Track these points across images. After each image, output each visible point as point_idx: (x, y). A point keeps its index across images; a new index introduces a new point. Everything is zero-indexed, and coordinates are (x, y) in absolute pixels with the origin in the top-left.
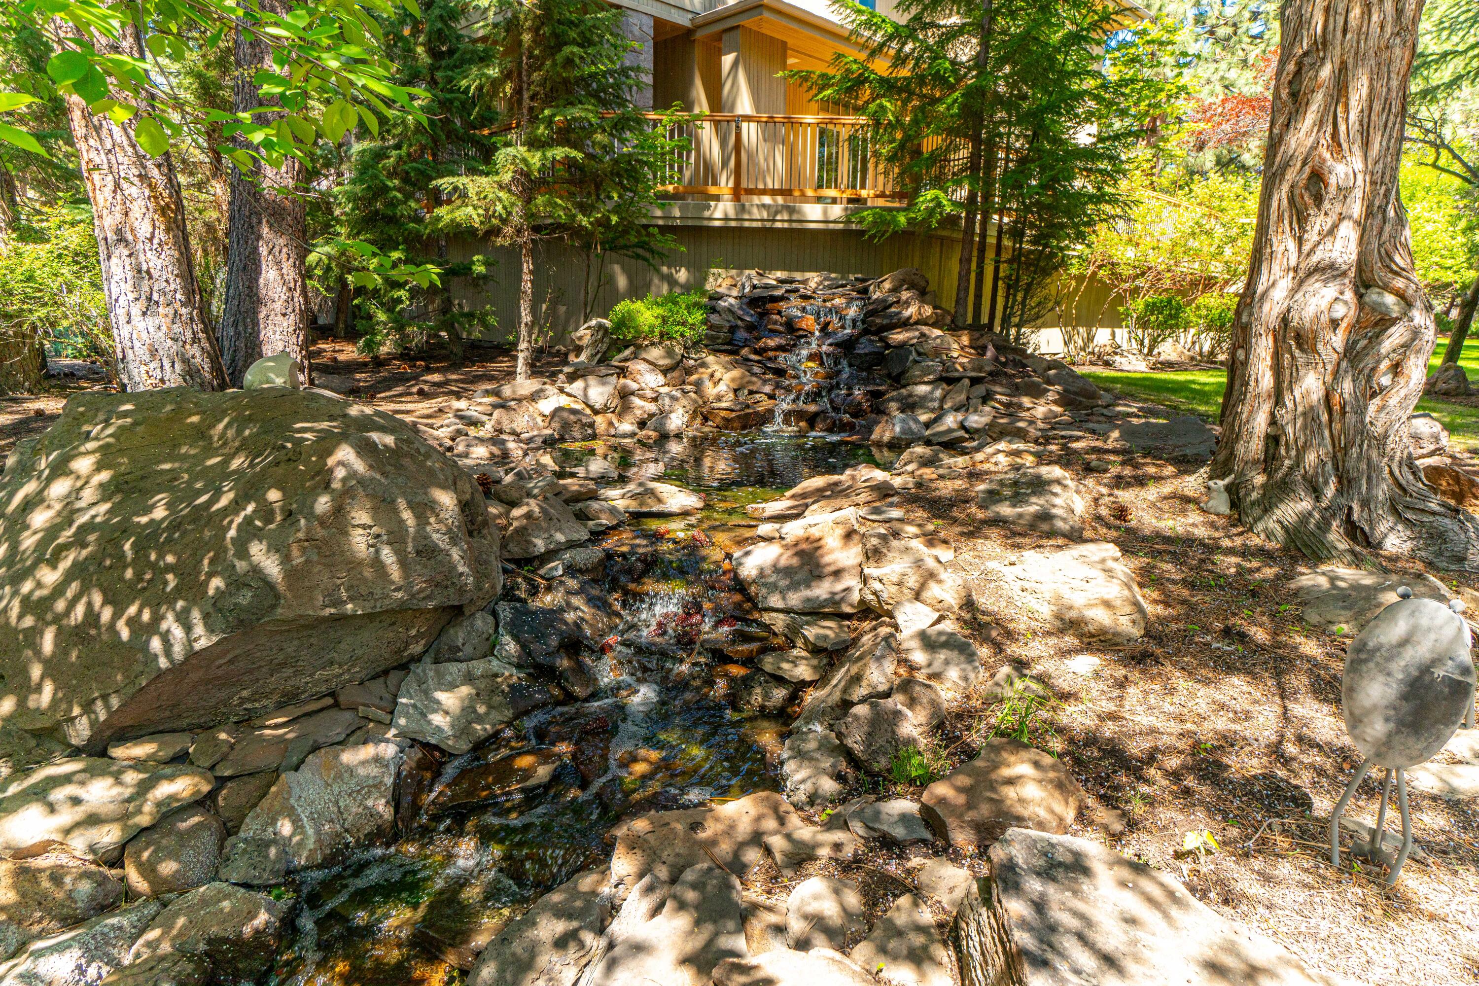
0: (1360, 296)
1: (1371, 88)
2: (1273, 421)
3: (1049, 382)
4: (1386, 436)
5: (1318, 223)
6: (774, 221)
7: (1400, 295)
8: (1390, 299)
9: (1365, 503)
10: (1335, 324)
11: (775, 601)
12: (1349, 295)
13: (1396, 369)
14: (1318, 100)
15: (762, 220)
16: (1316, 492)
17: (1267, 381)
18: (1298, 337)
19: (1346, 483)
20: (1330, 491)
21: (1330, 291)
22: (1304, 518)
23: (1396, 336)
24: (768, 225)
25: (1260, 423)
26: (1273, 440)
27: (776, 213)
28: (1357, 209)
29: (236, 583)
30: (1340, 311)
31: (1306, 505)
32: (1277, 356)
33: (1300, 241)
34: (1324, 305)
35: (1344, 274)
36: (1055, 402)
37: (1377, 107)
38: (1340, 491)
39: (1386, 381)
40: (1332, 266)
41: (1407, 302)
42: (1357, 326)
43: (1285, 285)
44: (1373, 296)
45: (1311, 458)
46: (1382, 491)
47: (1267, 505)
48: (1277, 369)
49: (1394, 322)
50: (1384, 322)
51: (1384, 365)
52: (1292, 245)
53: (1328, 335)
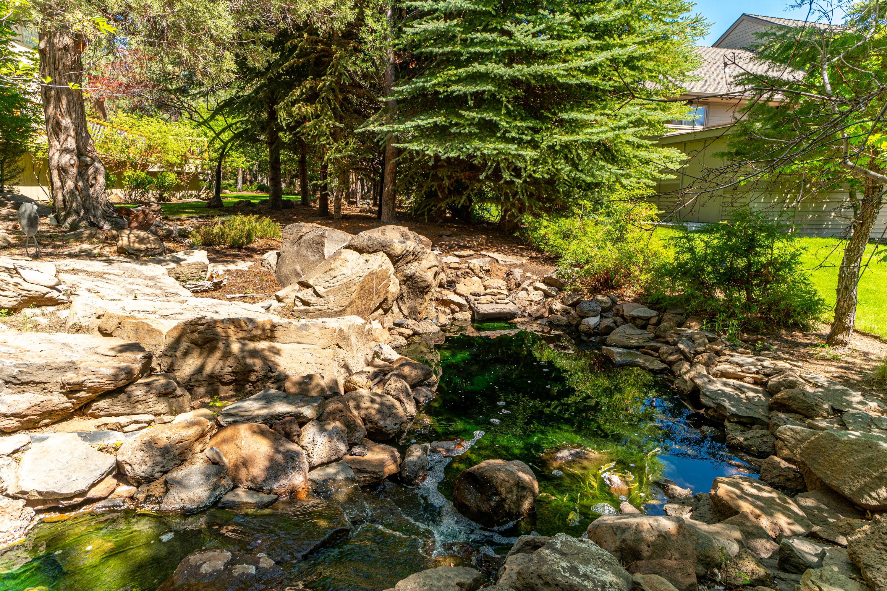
0: (79, 158)
1: (68, 100)
3: (9, 200)
4: (97, 197)
5: (62, 137)
7: (91, 157)
8: (88, 159)
9: (94, 216)
10: (72, 166)
12: (75, 158)
13: (95, 178)
14: (52, 100)
16: (78, 214)
17: (58, 183)
18: (63, 169)
19: (87, 211)
20: (82, 213)
21: (68, 156)
22: (74, 220)
23: (91, 170)
25: (59, 196)
26: (64, 201)
28: (72, 133)
30: (72, 162)
31: (75, 217)
32: (59, 176)
33: (59, 142)
34: (67, 160)
35: (72, 151)
36: (12, 208)
37: (71, 105)
38: (85, 213)
39: (93, 182)
40: (68, 149)
41: (93, 160)
42: (79, 166)
43: (57, 155)
44: (83, 158)
45: (74, 205)
46: (99, 213)
47: (65, 219)
48: (60, 179)
49: (90, 165)
50: (87, 166)
51: (91, 178)
52: (56, 142)
53: (71, 169)
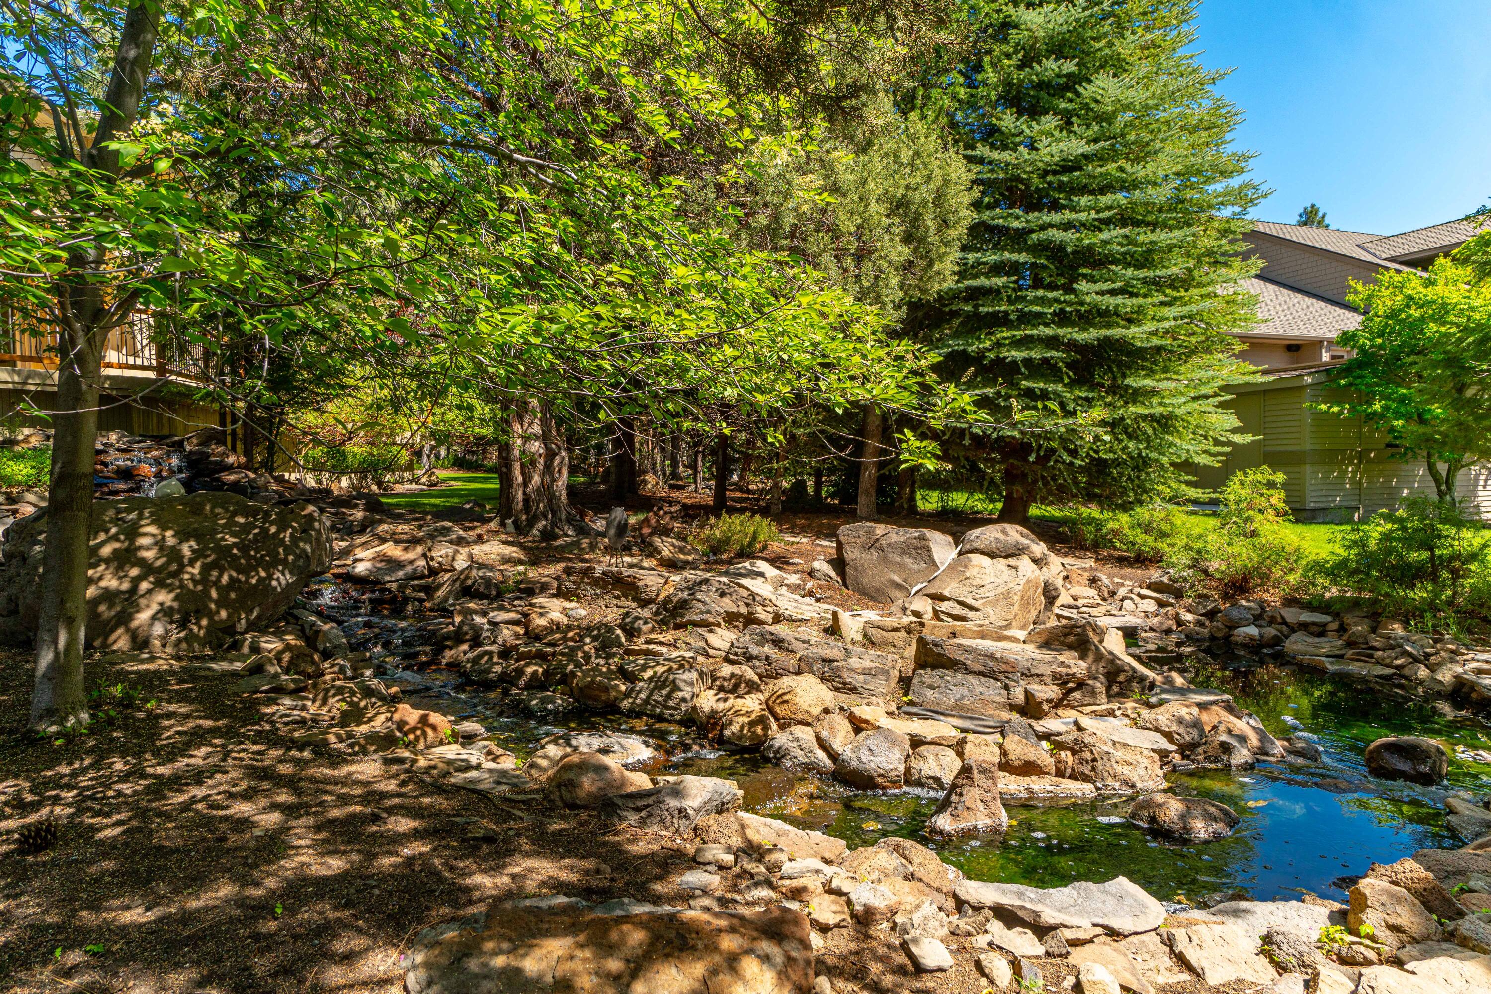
0: (545, 446)
2: (525, 493)
4: (560, 495)
5: (527, 419)
6: (25, 383)
7: (558, 445)
8: (555, 446)
9: (561, 521)
10: (539, 456)
11: (388, 578)
12: (541, 445)
15: (13, 383)
16: (546, 518)
17: (520, 479)
19: (554, 514)
20: (549, 516)
21: (536, 444)
22: (545, 527)
24: (19, 386)
25: (520, 496)
26: (526, 501)
27: (28, 377)
29: (298, 557)
30: (540, 451)
31: (543, 523)
32: (522, 469)
33: (522, 427)
34: (535, 449)
35: (539, 437)
40: (534, 435)
41: (560, 447)
42: (546, 457)
43: (519, 442)
44: (549, 445)
45: (541, 506)
46: (563, 517)
48: (523, 473)
49: (557, 455)
50: (554, 455)
52: (519, 428)
53: (538, 460)
